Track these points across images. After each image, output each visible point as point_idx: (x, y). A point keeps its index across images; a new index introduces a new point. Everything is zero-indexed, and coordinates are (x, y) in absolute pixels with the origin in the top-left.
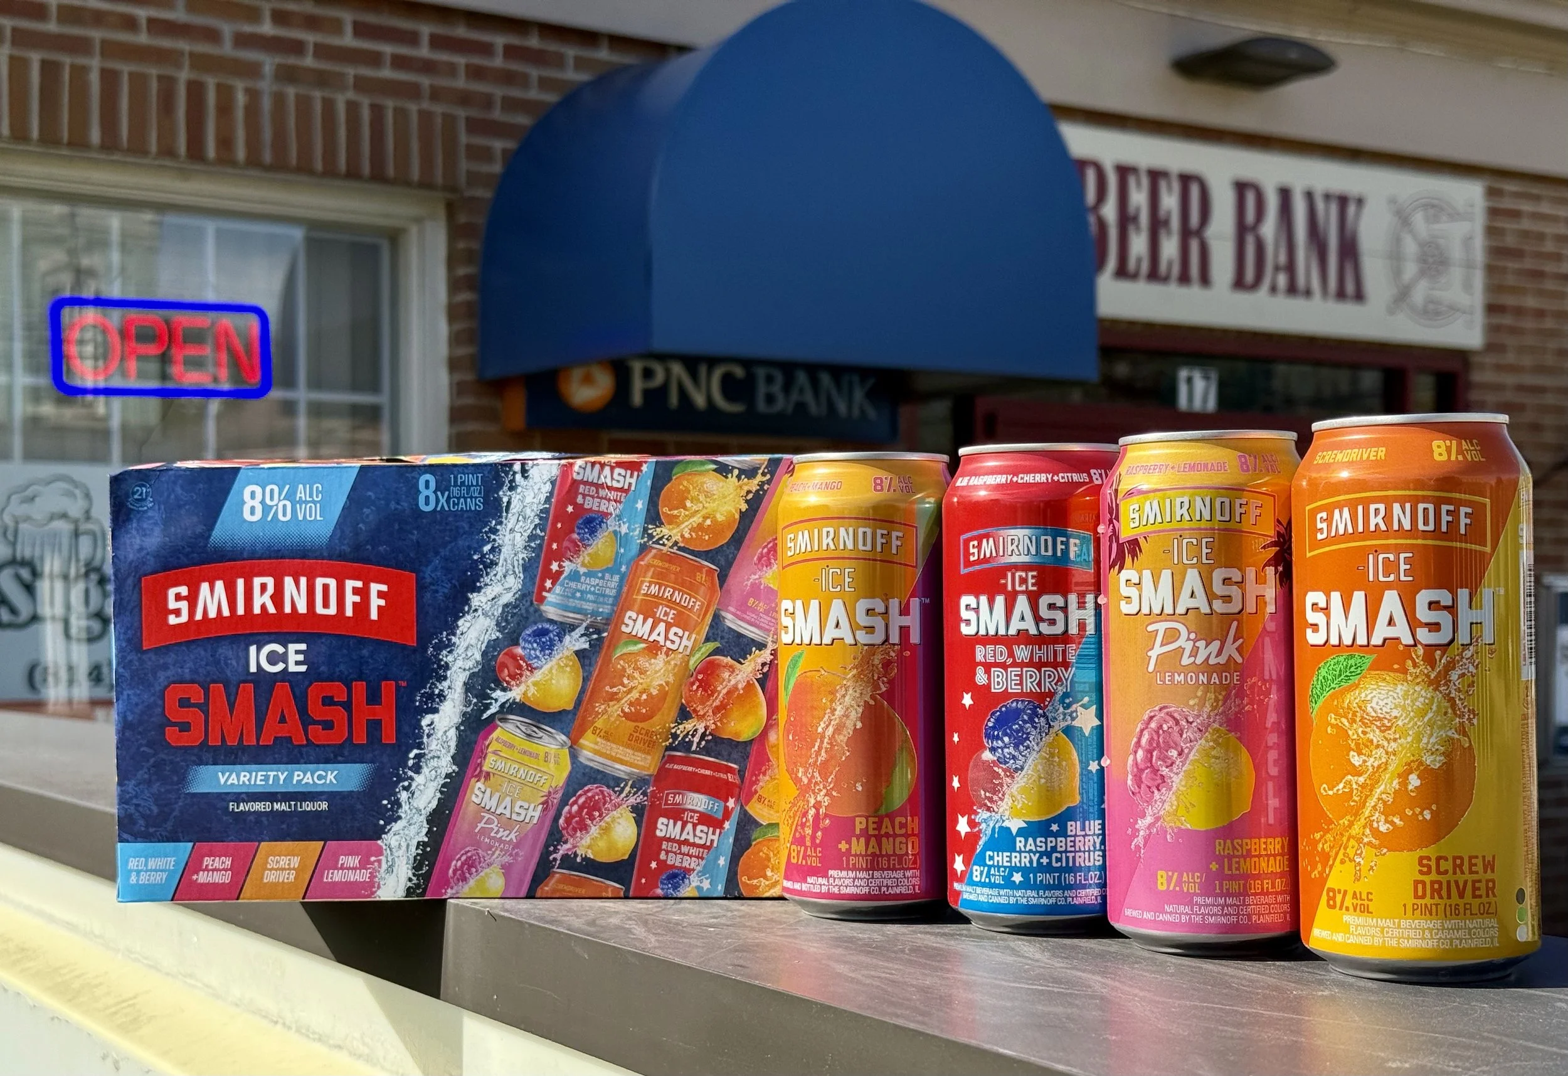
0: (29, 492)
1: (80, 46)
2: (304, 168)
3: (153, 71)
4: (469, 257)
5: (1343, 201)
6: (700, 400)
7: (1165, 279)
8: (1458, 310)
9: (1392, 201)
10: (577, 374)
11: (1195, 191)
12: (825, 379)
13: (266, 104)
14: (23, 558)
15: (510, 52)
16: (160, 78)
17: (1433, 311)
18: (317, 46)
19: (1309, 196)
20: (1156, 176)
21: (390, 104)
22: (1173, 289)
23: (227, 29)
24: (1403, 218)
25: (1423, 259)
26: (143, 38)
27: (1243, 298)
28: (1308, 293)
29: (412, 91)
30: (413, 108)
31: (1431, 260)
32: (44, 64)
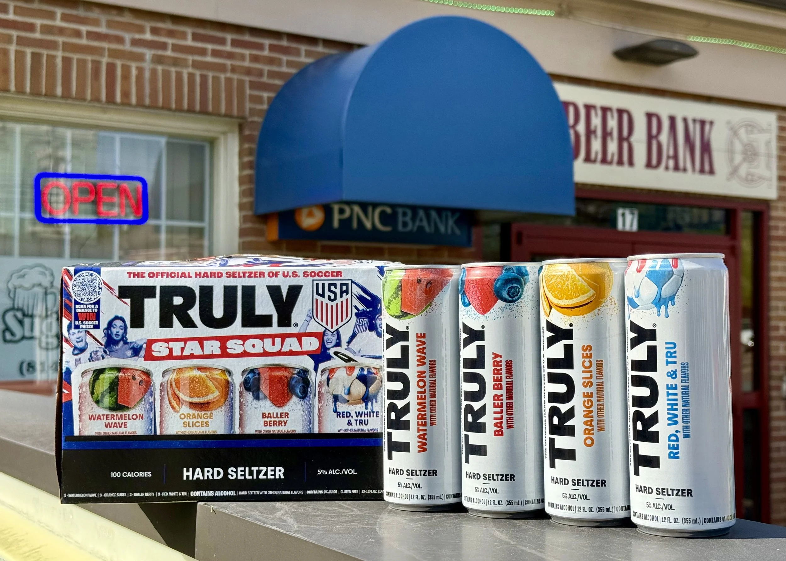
0: (21, 273)
1: (52, 45)
2: (166, 108)
3: (89, 58)
4: (250, 152)
5: (703, 123)
6: (368, 225)
7: (611, 163)
8: (764, 179)
9: (728, 123)
10: (305, 211)
11: (625, 117)
12: (434, 214)
13: (147, 75)
14: (18, 307)
15: (272, 48)
16: (93, 62)
17: (750, 179)
18: (173, 45)
19: (685, 120)
20: (605, 110)
21: (210, 74)
22: (614, 167)
23: (127, 37)
24: (735, 132)
25: (745, 153)
26: (84, 41)
27: (651, 172)
28: (685, 170)
29: (222, 68)
30: (222, 76)
31: (749, 153)
32: (33, 54)
